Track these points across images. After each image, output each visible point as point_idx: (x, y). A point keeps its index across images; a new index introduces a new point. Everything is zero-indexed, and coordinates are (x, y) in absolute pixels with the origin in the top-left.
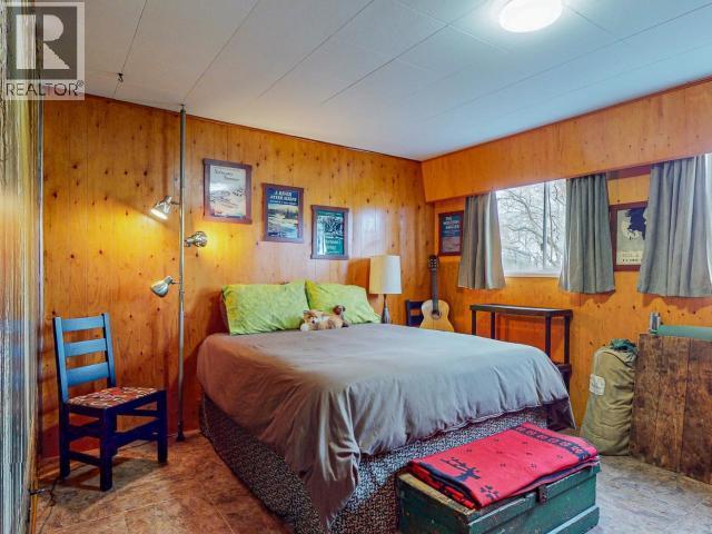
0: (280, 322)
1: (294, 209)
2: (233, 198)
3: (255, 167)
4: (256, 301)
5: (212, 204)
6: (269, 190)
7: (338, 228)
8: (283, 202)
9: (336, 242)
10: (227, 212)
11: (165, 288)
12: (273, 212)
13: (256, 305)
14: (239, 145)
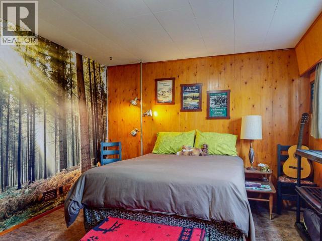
0: (174, 150)
1: (197, 94)
2: (167, 94)
3: (177, 78)
4: (165, 139)
5: (158, 98)
6: (184, 87)
7: (223, 102)
8: (191, 92)
9: (222, 110)
10: (164, 100)
11: (135, 133)
12: (186, 98)
13: (165, 141)
14: (170, 70)
